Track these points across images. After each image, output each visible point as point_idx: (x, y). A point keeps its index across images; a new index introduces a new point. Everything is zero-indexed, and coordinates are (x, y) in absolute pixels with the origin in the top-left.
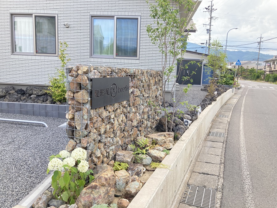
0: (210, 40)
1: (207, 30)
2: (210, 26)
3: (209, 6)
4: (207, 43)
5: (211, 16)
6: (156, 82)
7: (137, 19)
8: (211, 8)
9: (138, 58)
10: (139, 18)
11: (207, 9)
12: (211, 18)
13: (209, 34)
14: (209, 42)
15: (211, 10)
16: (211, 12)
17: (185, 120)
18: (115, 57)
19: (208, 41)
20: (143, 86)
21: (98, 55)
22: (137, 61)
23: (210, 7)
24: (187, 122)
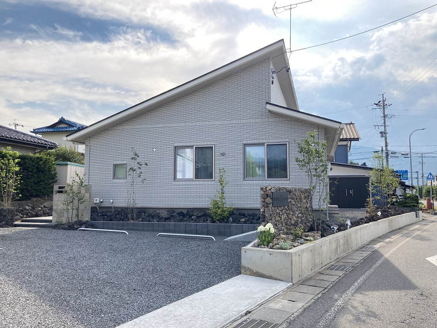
0: (386, 146)
1: (381, 133)
2: (385, 127)
3: (380, 101)
4: (382, 150)
5: (384, 113)
6: (305, 197)
7: (286, 144)
8: (384, 104)
9: (288, 179)
10: (287, 143)
11: (377, 104)
12: (385, 116)
13: (384, 138)
14: (386, 150)
15: (384, 106)
16: (384, 108)
17: (331, 227)
18: (266, 179)
19: (384, 148)
20: (297, 199)
21: (251, 178)
22: (288, 182)
23: (382, 102)
24: (334, 228)
